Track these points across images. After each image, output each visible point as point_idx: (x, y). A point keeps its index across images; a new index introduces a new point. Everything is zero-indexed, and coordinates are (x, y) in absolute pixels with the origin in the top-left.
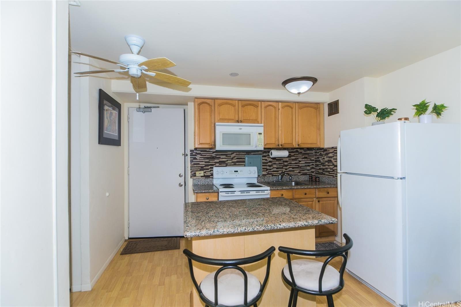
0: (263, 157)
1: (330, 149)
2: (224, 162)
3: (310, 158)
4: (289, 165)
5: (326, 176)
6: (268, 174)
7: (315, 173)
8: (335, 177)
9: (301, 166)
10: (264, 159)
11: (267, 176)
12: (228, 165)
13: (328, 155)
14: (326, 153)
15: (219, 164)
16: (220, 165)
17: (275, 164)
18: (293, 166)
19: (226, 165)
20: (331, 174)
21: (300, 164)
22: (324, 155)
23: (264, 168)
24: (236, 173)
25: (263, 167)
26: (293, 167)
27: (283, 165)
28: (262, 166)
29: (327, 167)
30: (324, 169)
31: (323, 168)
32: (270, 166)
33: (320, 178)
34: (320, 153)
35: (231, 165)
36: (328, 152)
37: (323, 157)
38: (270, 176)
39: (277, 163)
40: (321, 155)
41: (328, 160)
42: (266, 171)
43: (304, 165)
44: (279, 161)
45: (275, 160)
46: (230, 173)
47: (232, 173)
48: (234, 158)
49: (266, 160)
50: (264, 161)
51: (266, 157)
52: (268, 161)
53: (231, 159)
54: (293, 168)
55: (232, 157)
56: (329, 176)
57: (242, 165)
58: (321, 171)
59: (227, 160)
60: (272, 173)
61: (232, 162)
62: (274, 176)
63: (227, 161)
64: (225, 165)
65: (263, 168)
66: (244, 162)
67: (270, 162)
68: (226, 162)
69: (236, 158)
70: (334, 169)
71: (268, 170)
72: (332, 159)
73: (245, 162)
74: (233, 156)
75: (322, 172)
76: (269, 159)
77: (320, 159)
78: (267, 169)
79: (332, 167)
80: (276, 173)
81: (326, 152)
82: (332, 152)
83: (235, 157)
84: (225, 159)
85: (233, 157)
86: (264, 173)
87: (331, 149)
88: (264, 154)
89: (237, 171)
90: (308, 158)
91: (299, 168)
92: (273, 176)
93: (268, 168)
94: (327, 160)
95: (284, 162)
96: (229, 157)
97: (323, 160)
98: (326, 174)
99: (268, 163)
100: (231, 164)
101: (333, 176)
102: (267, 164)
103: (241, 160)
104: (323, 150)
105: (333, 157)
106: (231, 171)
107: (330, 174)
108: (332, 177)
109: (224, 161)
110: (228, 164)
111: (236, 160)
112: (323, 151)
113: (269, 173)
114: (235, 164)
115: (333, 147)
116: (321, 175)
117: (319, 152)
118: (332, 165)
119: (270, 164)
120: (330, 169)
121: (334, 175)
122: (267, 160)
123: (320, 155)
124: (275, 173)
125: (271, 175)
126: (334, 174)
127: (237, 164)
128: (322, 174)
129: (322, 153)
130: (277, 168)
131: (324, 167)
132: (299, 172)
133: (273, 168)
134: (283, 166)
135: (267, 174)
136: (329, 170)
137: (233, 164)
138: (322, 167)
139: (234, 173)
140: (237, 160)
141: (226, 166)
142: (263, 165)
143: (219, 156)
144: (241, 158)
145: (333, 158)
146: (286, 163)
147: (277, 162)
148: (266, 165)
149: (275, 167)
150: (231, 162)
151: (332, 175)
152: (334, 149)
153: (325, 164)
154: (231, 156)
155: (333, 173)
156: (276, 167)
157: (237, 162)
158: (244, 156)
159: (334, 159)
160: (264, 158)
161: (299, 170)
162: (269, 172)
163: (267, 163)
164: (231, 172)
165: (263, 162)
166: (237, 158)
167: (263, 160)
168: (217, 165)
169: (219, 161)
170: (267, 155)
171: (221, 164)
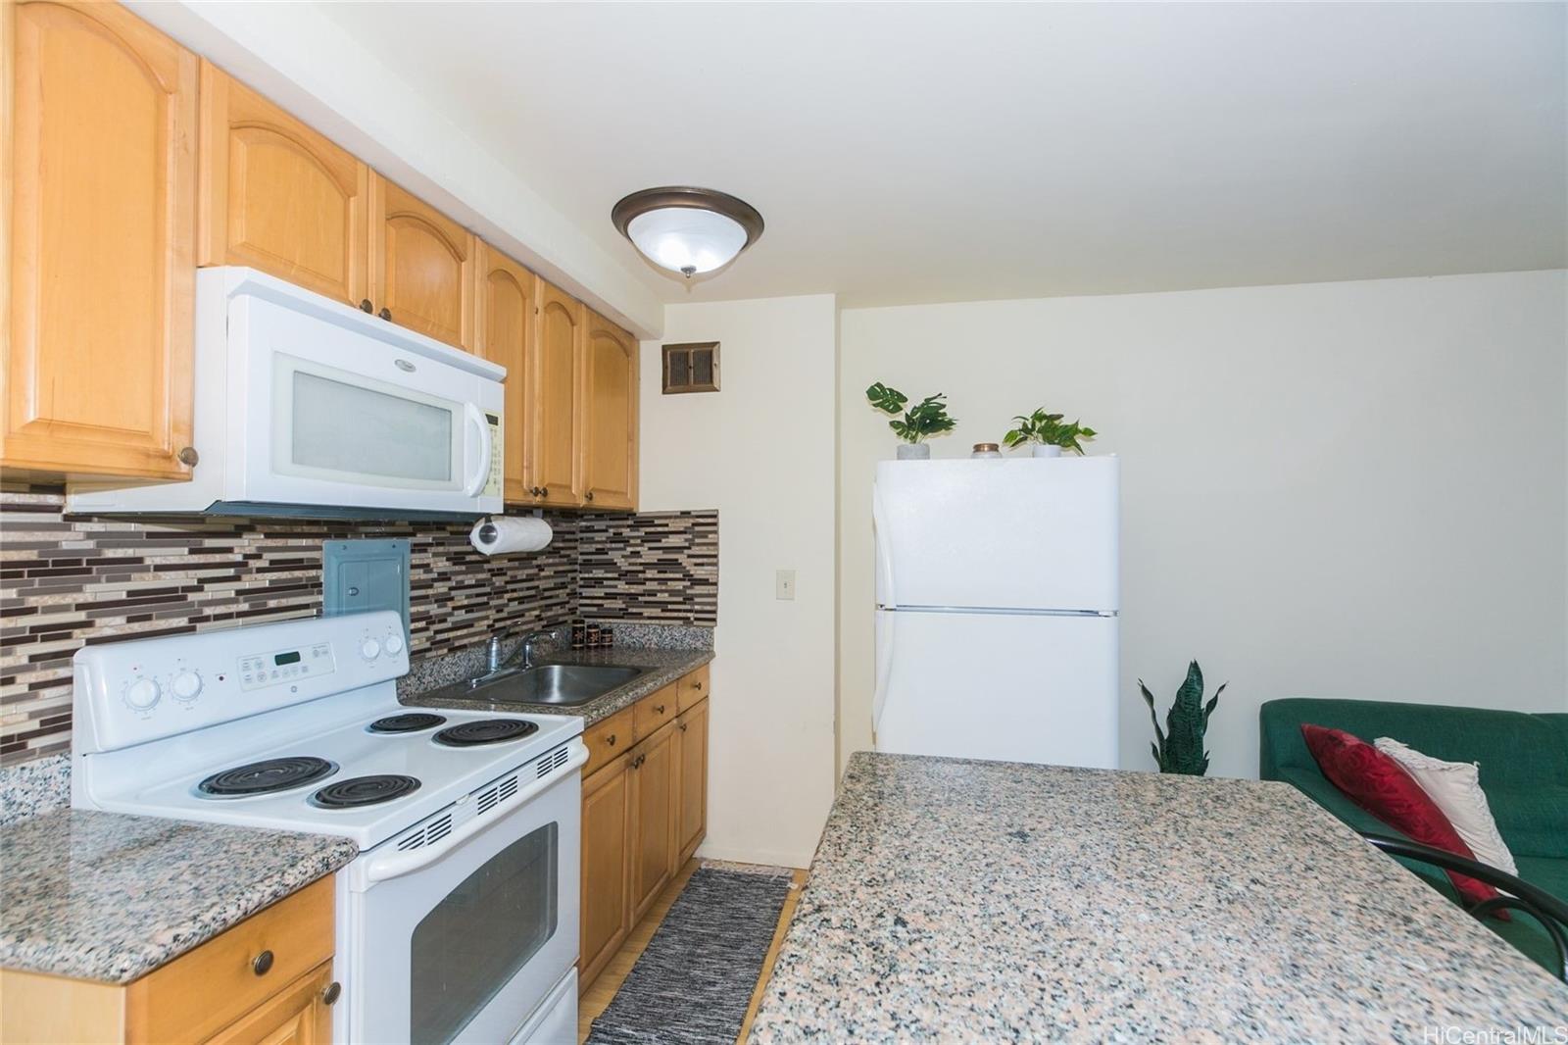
0: (413, 551)
1: (670, 517)
2: (171, 597)
3: (568, 552)
4: (509, 587)
5: (648, 622)
6: (436, 644)
7: (582, 612)
8: (695, 623)
9: (545, 590)
10: (418, 562)
11: (428, 655)
12: (207, 619)
13: (660, 541)
14: (646, 533)
15: (130, 620)
16: (137, 627)
17: (460, 587)
18: (521, 590)
19: (191, 620)
20: (676, 614)
21: (543, 582)
22: (639, 541)
23: (418, 613)
24: (286, 674)
25: (414, 609)
26: (521, 594)
27: (487, 589)
28: (407, 601)
29: (651, 586)
30: (633, 597)
31: (633, 591)
32: (442, 600)
33: (616, 632)
34: (612, 531)
35: (229, 616)
36: (660, 529)
37: (629, 549)
38: (440, 652)
39: (470, 580)
40: (618, 538)
41: (659, 560)
42: (425, 629)
43: (551, 584)
44: (478, 572)
45: (463, 568)
46: (248, 679)
47: (261, 677)
48: (254, 564)
49: (426, 567)
50: (420, 575)
51: (425, 551)
52: (436, 576)
53: (231, 572)
54: (521, 600)
55: (239, 558)
56: (663, 622)
57: (306, 606)
58: (619, 604)
59: (202, 581)
60: (451, 635)
61: (239, 593)
62: (459, 654)
63: (199, 589)
64: (183, 622)
65: (412, 614)
66: (314, 586)
67: (444, 577)
68: (192, 597)
69: (266, 564)
70: (689, 592)
71: (434, 623)
72: (682, 558)
73: (320, 585)
74: (252, 550)
75: (624, 606)
76: (440, 564)
77: (616, 556)
78: (430, 620)
79: (679, 585)
80: (465, 631)
81: (652, 529)
82: (682, 529)
83: (258, 556)
84: (182, 573)
85: (246, 556)
86: (416, 642)
87: (676, 517)
88: (420, 538)
89: (293, 657)
90: (562, 552)
91: (537, 601)
92: (453, 650)
93: (434, 609)
94: (656, 561)
95: (493, 575)
96: (218, 558)
97: (633, 560)
98: (645, 615)
99: (436, 584)
100: (233, 608)
101: (689, 618)
102: (430, 592)
103: (298, 574)
104: (630, 522)
105: (689, 548)
106: (252, 663)
107: (668, 614)
108: (681, 622)
109: (175, 590)
110: (208, 611)
111: (264, 580)
112: (629, 526)
113: (439, 637)
114: (257, 607)
115: (689, 513)
116: (619, 621)
117: (611, 527)
118: (683, 580)
119: (441, 588)
120: (670, 595)
121: (689, 615)
122: (431, 571)
123: (611, 542)
124: (459, 633)
125: (446, 651)
126: (690, 611)
127: (272, 604)
128: (624, 614)
129: (626, 532)
130: (469, 608)
131: (634, 589)
132: (539, 618)
133: (454, 608)
134: (490, 594)
135: (428, 645)
136: (663, 597)
137: (245, 607)
138: (622, 587)
139: (275, 675)
140: (275, 576)
141: (193, 629)
142: (412, 599)
143: (130, 553)
144: (301, 560)
145: (686, 551)
146: (499, 581)
147: (469, 576)
148: (427, 597)
149: (459, 604)
150: (228, 590)
151: (681, 615)
152: (692, 521)
153: (640, 575)
154: (229, 550)
155: (688, 607)
156: (466, 602)
157: (275, 589)
158: (320, 548)
159: (689, 556)
160: (418, 558)
161: (540, 607)
162: (437, 632)
163: (431, 587)
164: (254, 672)
165: (412, 582)
166: (272, 562)
167: (413, 567)
168: (108, 632)
169: (130, 593)
170: (430, 540)
171: (148, 618)
